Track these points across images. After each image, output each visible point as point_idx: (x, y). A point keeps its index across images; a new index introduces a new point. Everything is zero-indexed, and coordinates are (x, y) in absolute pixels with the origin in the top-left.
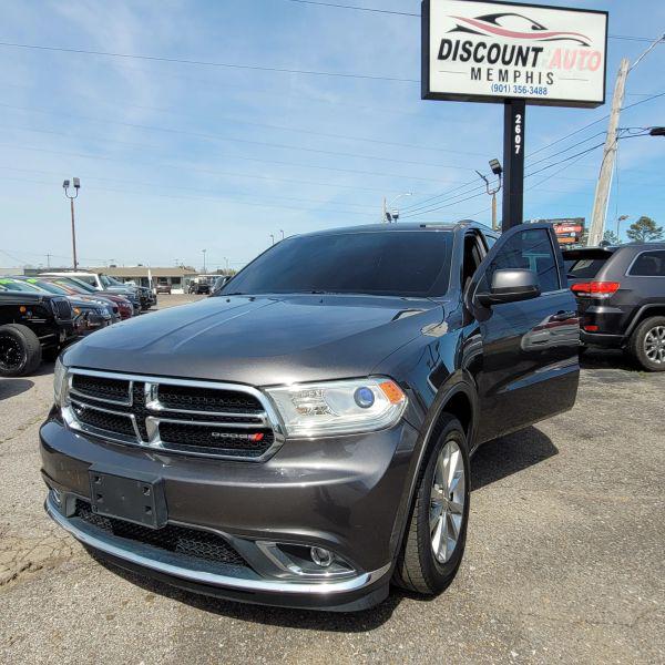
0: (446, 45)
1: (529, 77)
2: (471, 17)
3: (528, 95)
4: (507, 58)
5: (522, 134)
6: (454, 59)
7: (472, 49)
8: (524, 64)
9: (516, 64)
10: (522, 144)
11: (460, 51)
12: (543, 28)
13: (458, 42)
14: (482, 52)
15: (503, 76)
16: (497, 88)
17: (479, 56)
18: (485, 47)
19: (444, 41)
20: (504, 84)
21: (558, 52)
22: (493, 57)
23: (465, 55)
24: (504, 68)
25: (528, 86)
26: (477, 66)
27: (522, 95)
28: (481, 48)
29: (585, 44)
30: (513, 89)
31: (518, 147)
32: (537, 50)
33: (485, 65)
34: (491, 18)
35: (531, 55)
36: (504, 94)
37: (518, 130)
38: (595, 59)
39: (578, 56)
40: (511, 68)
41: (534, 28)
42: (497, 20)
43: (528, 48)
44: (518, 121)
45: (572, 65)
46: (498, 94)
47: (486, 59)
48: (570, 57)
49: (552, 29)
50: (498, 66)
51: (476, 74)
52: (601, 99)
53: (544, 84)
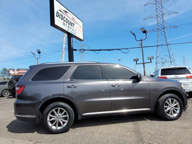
0: (58, 13)
2: (62, 9)
6: (60, 18)
7: (63, 17)
9: (71, 25)
11: (61, 17)
14: (65, 19)
15: (69, 27)
16: (68, 30)
19: (57, 12)
21: (77, 26)
22: (67, 22)
23: (62, 18)
25: (73, 31)
26: (64, 22)
27: (72, 33)
29: (80, 27)
30: (70, 31)
31: (72, 46)
34: (66, 12)
35: (73, 25)
37: (72, 42)
38: (82, 31)
39: (80, 29)
41: (73, 19)
43: (72, 23)
44: (72, 39)
46: (68, 31)
48: (78, 28)
49: (75, 21)
50: (68, 24)
51: (64, 24)
52: (83, 39)
53: (75, 32)
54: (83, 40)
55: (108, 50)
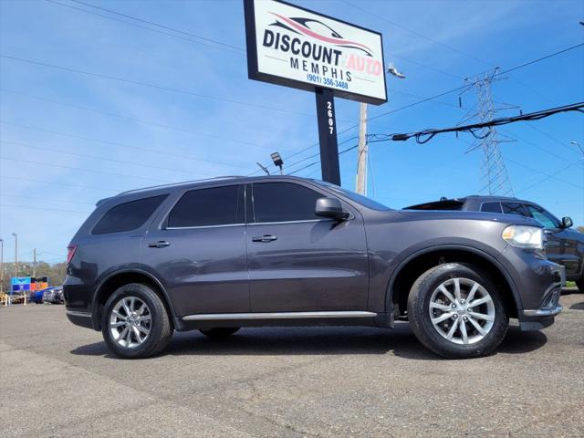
0: (269, 36)
1: (334, 73)
2: (287, 16)
3: (334, 87)
4: (317, 55)
5: (333, 118)
6: (276, 47)
7: (290, 42)
8: (329, 62)
9: (324, 61)
10: (334, 126)
11: (281, 43)
12: (340, 37)
13: (278, 35)
14: (297, 47)
15: (315, 68)
16: (312, 78)
17: (296, 50)
18: (299, 43)
19: (267, 32)
20: (316, 75)
21: (352, 57)
22: (306, 52)
23: (285, 47)
24: (315, 62)
25: (334, 79)
26: (295, 57)
27: (330, 86)
28: (296, 43)
29: (369, 55)
30: (323, 81)
31: (332, 128)
32: (338, 53)
33: (300, 57)
34: (302, 21)
35: (334, 56)
36: (316, 83)
37: (330, 114)
38: (377, 67)
39: (366, 63)
40: (320, 63)
41: (333, 35)
42: (307, 23)
43: (331, 50)
44: (329, 107)
45: (363, 69)
46: (312, 82)
47: (301, 53)
48: (361, 62)
49: (346, 38)
50: (310, 60)
51: (294, 63)
52: (384, 98)
53: (345, 81)
54: (386, 101)
55: (528, 118)
